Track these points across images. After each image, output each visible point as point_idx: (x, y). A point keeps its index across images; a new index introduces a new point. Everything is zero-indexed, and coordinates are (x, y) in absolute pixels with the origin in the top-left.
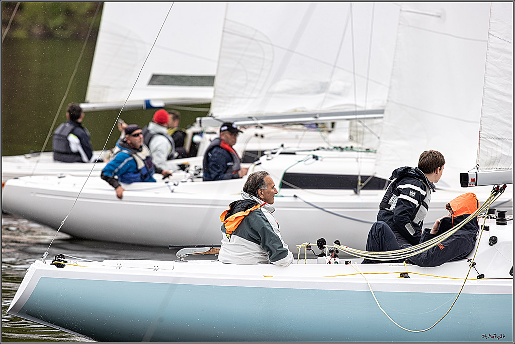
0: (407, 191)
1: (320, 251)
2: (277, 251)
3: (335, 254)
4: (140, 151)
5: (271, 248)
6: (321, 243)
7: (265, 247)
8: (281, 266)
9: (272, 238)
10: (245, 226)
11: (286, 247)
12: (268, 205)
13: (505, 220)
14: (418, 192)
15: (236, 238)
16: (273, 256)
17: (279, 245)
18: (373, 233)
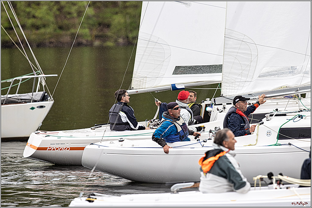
1: (270, 181)
2: (239, 183)
3: (279, 182)
4: (179, 120)
5: (235, 181)
6: (270, 175)
7: (231, 181)
8: (242, 193)
9: (235, 174)
10: (216, 167)
11: (245, 180)
15: (210, 176)
16: (236, 186)
17: (240, 179)
18: (305, 167)
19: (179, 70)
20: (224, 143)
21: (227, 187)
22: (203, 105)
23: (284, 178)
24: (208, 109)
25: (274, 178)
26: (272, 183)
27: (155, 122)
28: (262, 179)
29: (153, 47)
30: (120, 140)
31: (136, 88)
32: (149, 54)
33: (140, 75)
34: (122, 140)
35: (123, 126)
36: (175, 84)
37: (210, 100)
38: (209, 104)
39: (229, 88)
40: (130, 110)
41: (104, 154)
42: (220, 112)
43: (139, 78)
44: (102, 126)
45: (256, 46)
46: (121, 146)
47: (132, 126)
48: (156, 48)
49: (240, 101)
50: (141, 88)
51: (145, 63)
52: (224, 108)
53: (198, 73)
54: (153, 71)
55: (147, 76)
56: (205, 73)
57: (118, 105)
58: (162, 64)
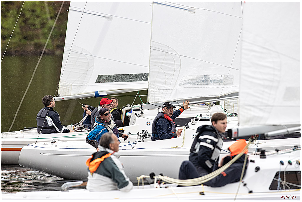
0: (205, 140)
1: (152, 181)
2: (122, 182)
3: (160, 182)
4: (110, 124)
5: (118, 180)
7: (115, 180)
8: (125, 191)
9: (119, 174)
10: (102, 168)
11: (128, 179)
12: (116, 153)
13: (265, 156)
14: (212, 140)
15: (96, 175)
16: (120, 185)
17: (124, 179)
18: (182, 168)
19: (101, 79)
20: (110, 145)
21: (112, 186)
22: (124, 110)
23: (164, 178)
24: (128, 114)
25: (156, 178)
26: (153, 183)
27: (79, 125)
28: (144, 179)
29: (78, 57)
30: (52, 141)
31: (62, 95)
32: (74, 64)
33: (66, 83)
34: (54, 141)
35: (49, 129)
36: (98, 92)
37: (130, 106)
38: (129, 110)
39: (154, 95)
40: (55, 115)
41: (40, 154)
42: (138, 117)
43: (65, 86)
44: (31, 129)
45: (179, 57)
46: (56, 147)
47: (57, 129)
48: (80, 58)
49: (165, 107)
50: (67, 95)
51: (71, 72)
52: (142, 113)
53: (119, 82)
54: (78, 80)
55: (73, 84)
56: (125, 81)
57: (45, 109)
58: (86, 73)
